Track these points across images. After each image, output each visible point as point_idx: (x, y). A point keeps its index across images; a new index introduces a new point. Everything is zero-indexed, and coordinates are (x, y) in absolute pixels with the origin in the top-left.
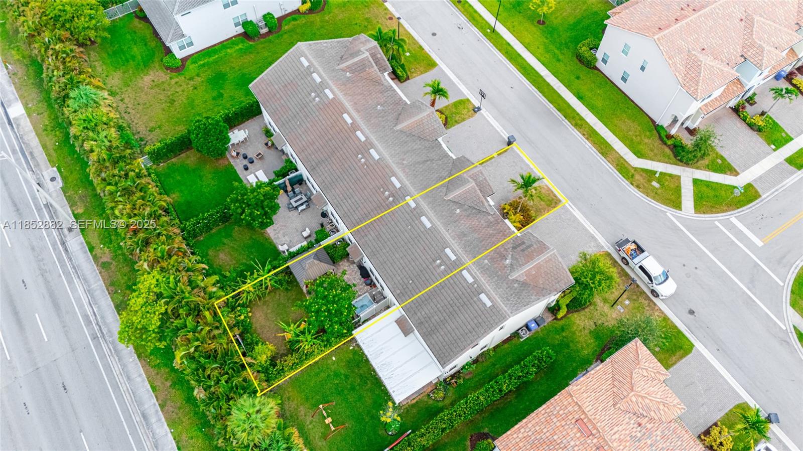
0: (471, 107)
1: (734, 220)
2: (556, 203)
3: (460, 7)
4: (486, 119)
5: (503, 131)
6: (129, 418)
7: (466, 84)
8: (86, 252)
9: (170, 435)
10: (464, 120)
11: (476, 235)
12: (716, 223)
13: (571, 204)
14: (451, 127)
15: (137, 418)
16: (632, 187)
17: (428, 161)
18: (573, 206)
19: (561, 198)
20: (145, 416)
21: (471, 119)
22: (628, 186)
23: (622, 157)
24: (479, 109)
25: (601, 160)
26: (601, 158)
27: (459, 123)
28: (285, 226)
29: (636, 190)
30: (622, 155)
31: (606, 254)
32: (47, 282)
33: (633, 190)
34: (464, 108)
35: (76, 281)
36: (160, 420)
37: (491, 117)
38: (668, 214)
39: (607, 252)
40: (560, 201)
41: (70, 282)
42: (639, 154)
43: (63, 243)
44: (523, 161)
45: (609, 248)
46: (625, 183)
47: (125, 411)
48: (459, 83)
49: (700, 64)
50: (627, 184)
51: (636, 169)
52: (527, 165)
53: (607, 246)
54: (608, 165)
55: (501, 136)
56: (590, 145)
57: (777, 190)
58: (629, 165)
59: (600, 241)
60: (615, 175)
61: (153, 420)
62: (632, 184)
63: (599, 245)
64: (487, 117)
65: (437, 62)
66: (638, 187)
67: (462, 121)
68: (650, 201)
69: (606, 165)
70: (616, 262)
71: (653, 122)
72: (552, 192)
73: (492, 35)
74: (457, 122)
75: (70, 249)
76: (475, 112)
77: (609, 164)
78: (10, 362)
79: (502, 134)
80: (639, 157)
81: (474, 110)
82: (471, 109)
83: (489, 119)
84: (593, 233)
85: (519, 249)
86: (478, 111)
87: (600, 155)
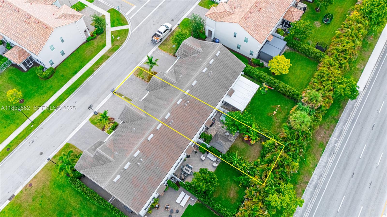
1: (127, 14)
4: (101, 108)
5: (106, 98)
7: (79, 124)
9: (314, 173)
12: (130, 18)
13: (140, 63)
20: (315, 188)
23: (108, 51)
26: (111, 58)
30: (106, 51)
31: (160, 47)
33: (124, 45)
34: (96, 119)
36: (312, 180)
37: (99, 105)
38: (132, 32)
39: (158, 47)
40: (138, 68)
42: (104, 45)
44: (122, 85)
46: (121, 48)
48: (78, 128)
51: (113, 45)
52: (124, 83)
53: (155, 48)
55: (110, 98)
57: (108, 4)
58: (111, 48)
59: (154, 50)
60: (118, 51)
61: (314, 183)
62: (121, 45)
63: (157, 50)
64: (99, 107)
65: (65, 144)
66: (122, 43)
68: (128, 38)
69: (114, 56)
70: (162, 44)
71: (84, 43)
72: (136, 70)
73: (36, 123)
76: (98, 113)
77: (113, 55)
79: (108, 98)
80: (106, 45)
81: (96, 115)
82: (96, 116)
83: (101, 106)
84: (151, 53)
85: (187, 54)
86: (96, 112)
87: (109, 59)
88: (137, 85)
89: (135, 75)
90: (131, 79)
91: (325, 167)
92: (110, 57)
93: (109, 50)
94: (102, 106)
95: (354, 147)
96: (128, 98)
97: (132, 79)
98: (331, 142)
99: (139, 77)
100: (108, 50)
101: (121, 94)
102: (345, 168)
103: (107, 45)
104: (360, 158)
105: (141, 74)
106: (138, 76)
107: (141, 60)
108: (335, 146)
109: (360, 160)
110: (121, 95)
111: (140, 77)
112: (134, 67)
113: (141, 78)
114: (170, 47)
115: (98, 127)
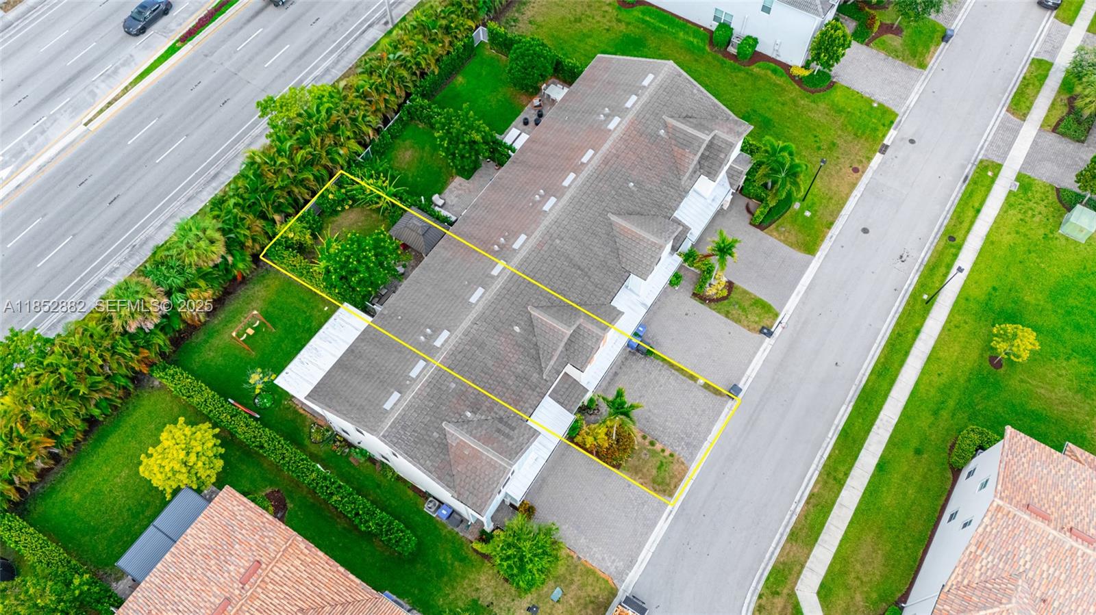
0: (766, 322)
2: (665, 491)
3: (942, 243)
4: (758, 349)
5: (750, 380)
6: (211, 164)
7: (803, 302)
8: (367, 47)
9: (203, 204)
10: (738, 321)
11: (490, 363)
13: (674, 513)
14: (714, 309)
15: (212, 171)
16: (755, 598)
17: (582, 270)
18: (671, 517)
19: (677, 494)
20: (216, 176)
21: (745, 331)
22: (754, 591)
23: (803, 566)
24: (770, 334)
25: (778, 536)
26: (782, 535)
27: (727, 316)
28: (470, 191)
29: (752, 606)
30: (807, 565)
31: (612, 588)
32: (324, 36)
34: (759, 315)
35: (335, 55)
36: (216, 189)
37: (766, 353)
39: (617, 590)
40: (671, 495)
41: (332, 52)
42: (825, 593)
43: (370, 26)
44: (713, 422)
45: (625, 591)
46: (756, 584)
47: (217, 159)
48: (799, 292)
49: (1003, 601)
50: (756, 588)
51: (792, 595)
52: (709, 431)
53: (628, 587)
54: (775, 549)
56: (799, 510)
58: (796, 584)
59: (630, 574)
60: (763, 565)
61: (214, 184)
62: (760, 597)
63: (622, 574)
64: (762, 349)
65: (818, 254)
66: (761, 607)
67: (733, 320)
69: (773, 545)
71: (905, 597)
72: (681, 480)
73: (920, 304)
74: (727, 315)
75: (365, 34)
76: (761, 331)
77: (778, 550)
78: (236, 52)
79: (744, 379)
80: (818, 593)
81: (763, 328)
82: (762, 324)
83: (759, 353)
84: (640, 559)
85: (500, 426)
86: (765, 334)
87: (788, 530)
88: (666, 421)
89: (683, 463)
90: (694, 447)
91: (172, 217)
92: (785, 537)
93: (800, 573)
94: (755, 353)
95: (72, 261)
96: (684, 375)
97: (688, 444)
98: (126, 271)
99: (667, 453)
100: (804, 571)
101: (710, 391)
102: (124, 215)
103: (816, 598)
104: (74, 235)
105: (662, 464)
106: (671, 455)
107: (670, 527)
108: (122, 263)
109: (75, 231)
110: (706, 386)
111: (663, 451)
112: (691, 493)
113: (658, 447)
114: (573, 587)
115: (745, 292)
